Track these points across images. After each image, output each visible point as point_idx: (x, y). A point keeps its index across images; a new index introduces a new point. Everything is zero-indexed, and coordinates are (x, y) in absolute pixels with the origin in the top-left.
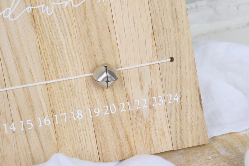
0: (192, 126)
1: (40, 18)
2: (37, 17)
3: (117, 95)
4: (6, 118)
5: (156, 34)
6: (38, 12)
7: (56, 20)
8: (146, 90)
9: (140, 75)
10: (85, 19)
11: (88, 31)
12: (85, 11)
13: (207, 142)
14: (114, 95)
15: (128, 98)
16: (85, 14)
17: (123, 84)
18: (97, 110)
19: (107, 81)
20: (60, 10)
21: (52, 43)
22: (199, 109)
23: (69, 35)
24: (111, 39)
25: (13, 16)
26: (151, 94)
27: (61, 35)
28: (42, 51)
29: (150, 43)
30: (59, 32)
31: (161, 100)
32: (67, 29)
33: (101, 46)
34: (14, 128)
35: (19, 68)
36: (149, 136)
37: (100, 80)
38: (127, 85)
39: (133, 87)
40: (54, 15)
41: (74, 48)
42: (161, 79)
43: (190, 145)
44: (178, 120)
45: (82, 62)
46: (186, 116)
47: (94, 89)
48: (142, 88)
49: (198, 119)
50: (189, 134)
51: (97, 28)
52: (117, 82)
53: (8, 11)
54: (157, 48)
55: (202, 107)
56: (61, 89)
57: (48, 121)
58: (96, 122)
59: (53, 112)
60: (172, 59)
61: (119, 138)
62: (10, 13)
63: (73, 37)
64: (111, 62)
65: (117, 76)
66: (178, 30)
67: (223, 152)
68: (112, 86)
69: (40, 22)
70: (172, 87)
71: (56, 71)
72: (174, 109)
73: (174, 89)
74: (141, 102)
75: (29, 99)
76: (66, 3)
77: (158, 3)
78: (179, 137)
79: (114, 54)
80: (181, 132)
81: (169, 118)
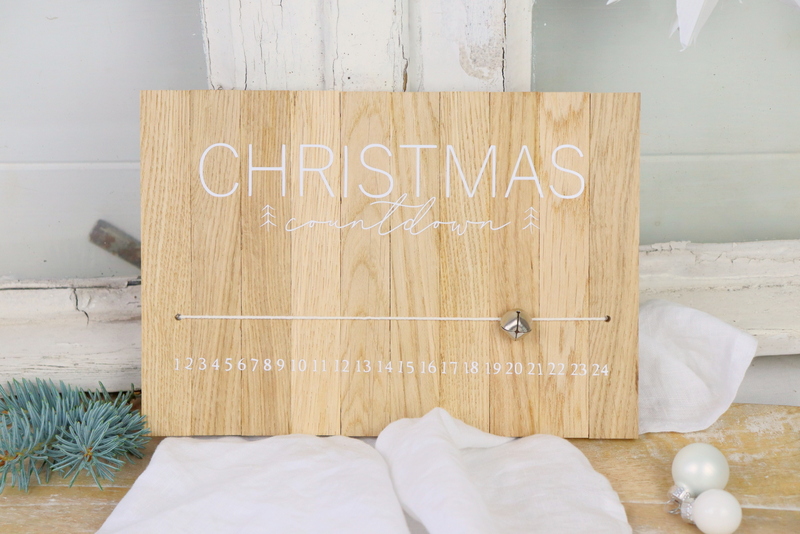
0: (619, 412)
1: (448, 237)
2: (444, 235)
3: (527, 351)
4: (383, 353)
5: (592, 282)
6: (447, 229)
7: (466, 242)
8: (567, 352)
9: (562, 332)
10: (504, 248)
11: (504, 263)
12: (505, 237)
13: (636, 437)
14: (524, 351)
15: (540, 358)
16: (505, 242)
17: (537, 339)
18: (497, 366)
19: (517, 332)
20: (475, 231)
21: (456, 271)
22: (633, 390)
23: (479, 264)
24: (532, 279)
25: (415, 229)
26: (572, 358)
27: (469, 263)
28: (443, 279)
29: (582, 293)
30: (468, 258)
31: (584, 369)
32: (478, 257)
33: (517, 285)
34: (390, 369)
35: (410, 294)
36: (559, 412)
37: (508, 328)
38: (543, 341)
39: (549, 345)
40: (466, 236)
41: (483, 282)
42: (589, 341)
43: (613, 437)
44: (602, 400)
45: (489, 301)
46: (614, 396)
47: (498, 338)
48: (561, 349)
49: (629, 403)
50: (614, 421)
51: (517, 262)
52: (530, 334)
53: (410, 222)
54: (591, 301)
55: (637, 389)
56: (456, 330)
57: (433, 368)
58: (494, 381)
59: (442, 357)
60: (608, 319)
61: (520, 407)
62: (412, 226)
63: (484, 267)
64: (526, 307)
65: (531, 327)
66: (623, 282)
67: (655, 453)
68: (522, 338)
69: (447, 242)
70: (601, 355)
71: (455, 307)
72: (599, 385)
73: (604, 358)
74: (557, 366)
75: (415, 335)
76: (483, 224)
77: (602, 242)
78: (599, 422)
79: (533, 298)
80: (603, 416)
81: (590, 395)
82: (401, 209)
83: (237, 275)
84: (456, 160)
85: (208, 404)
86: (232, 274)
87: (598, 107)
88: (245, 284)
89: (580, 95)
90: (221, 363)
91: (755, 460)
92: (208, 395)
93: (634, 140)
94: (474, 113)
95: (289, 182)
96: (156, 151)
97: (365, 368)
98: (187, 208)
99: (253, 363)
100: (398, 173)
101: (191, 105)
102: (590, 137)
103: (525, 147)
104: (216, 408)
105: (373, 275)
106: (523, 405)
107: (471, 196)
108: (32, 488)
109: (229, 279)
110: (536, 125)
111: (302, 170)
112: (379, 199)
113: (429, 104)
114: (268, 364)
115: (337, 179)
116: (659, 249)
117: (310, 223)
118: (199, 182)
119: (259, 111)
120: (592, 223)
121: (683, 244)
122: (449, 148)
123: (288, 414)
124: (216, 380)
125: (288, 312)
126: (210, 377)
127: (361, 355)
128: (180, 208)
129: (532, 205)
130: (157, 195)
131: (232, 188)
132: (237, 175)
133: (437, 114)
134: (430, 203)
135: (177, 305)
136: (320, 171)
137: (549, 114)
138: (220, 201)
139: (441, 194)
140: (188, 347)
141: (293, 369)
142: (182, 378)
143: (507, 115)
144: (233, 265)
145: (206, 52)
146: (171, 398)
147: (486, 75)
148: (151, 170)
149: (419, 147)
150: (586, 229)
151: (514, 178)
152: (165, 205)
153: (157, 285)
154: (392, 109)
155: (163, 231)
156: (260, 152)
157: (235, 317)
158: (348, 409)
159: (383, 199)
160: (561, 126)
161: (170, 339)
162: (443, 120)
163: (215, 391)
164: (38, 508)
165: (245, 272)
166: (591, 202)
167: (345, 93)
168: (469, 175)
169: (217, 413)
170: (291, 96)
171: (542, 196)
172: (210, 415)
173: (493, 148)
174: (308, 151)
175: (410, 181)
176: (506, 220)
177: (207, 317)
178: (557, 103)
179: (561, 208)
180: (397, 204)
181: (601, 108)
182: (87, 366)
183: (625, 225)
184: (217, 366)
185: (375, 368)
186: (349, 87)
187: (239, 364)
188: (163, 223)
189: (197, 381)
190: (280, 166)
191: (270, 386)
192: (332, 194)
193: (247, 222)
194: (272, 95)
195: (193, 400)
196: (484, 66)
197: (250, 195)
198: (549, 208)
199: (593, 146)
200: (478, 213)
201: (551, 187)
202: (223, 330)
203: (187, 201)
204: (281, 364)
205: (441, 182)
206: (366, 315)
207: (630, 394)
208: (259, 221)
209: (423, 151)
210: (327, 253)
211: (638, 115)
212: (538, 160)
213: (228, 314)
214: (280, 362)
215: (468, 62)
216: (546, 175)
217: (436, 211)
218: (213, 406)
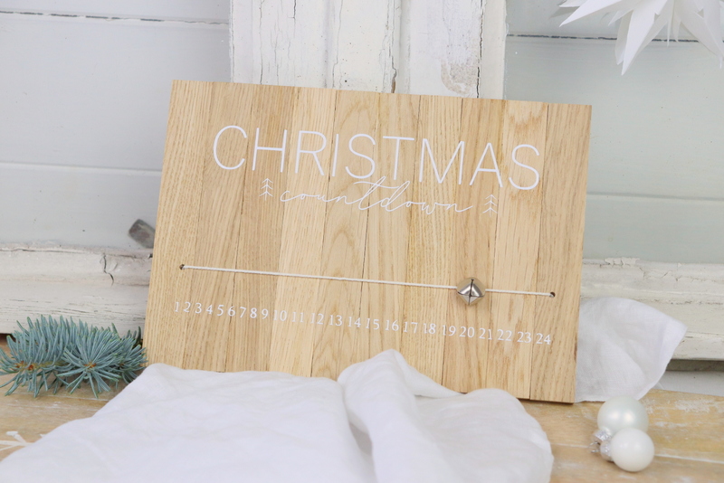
0: (558, 377)
1: (418, 215)
2: (415, 214)
3: (479, 318)
4: (354, 310)
5: (541, 261)
6: (417, 208)
7: (433, 221)
8: (514, 321)
9: (511, 303)
10: (465, 227)
11: (465, 240)
12: (467, 219)
14: (477, 318)
15: (491, 325)
16: (467, 222)
17: (489, 305)
18: (452, 329)
19: (470, 296)
20: (441, 211)
21: (423, 244)
22: (572, 359)
23: (443, 240)
24: (488, 255)
25: (390, 207)
26: (519, 327)
27: (435, 238)
28: (410, 250)
29: (531, 271)
30: (434, 234)
31: (529, 337)
32: (442, 234)
33: (475, 260)
34: (359, 324)
35: (381, 261)
36: (504, 374)
37: (464, 292)
38: (494, 310)
39: (499, 313)
40: (433, 215)
41: (445, 255)
42: (535, 314)
43: (551, 400)
44: (544, 365)
45: (449, 272)
46: (555, 363)
47: (455, 305)
48: (510, 318)
49: (567, 370)
50: (553, 385)
51: (476, 241)
52: (483, 303)
53: (387, 200)
54: (538, 277)
55: (575, 358)
56: (419, 295)
57: (396, 326)
58: (448, 341)
59: (404, 318)
60: (553, 294)
61: (470, 366)
62: (388, 204)
63: (448, 243)
64: (481, 278)
68: (476, 304)
69: (417, 219)
70: (545, 326)
71: (419, 275)
72: (541, 352)
73: (547, 329)
74: (505, 333)
75: (383, 296)
76: (449, 206)
77: (551, 229)
78: (539, 384)
79: (488, 273)
80: (543, 380)
81: (533, 362)
82: (380, 189)
83: (235, 235)
84: (430, 151)
85: (199, 343)
86: (232, 233)
87: (555, 114)
88: (242, 243)
89: (540, 104)
90: (214, 308)
91: (678, 427)
92: (201, 335)
93: (584, 144)
94: (447, 113)
95: (287, 160)
96: (180, 128)
97: (337, 322)
98: (201, 177)
99: (241, 311)
100: (380, 159)
101: (213, 94)
102: (546, 139)
103: (489, 144)
104: (206, 347)
105: (351, 243)
106: (474, 363)
107: (440, 182)
108: (40, 396)
109: (228, 238)
110: (501, 127)
111: (299, 151)
112: (361, 180)
113: (411, 104)
114: (254, 312)
115: (328, 161)
116: (612, 263)
117: (302, 196)
118: (212, 156)
119: (268, 102)
120: (544, 211)
121: (633, 261)
122: (425, 141)
123: (267, 356)
124: (208, 323)
125: (276, 269)
126: (204, 319)
127: (335, 311)
128: (194, 176)
129: (492, 193)
130: (176, 164)
131: (239, 163)
132: (244, 152)
133: (416, 113)
134: (405, 186)
135: (182, 257)
136: (314, 153)
137: (512, 119)
138: (228, 173)
139: (414, 179)
140: (188, 293)
141: (275, 319)
142: (180, 319)
143: (476, 117)
144: (233, 226)
145: (231, 57)
146: (169, 335)
147: (463, 90)
148: (174, 144)
149: (399, 139)
150: (538, 216)
151: (478, 169)
152: (182, 173)
153: (168, 239)
154: (379, 106)
155: (178, 195)
156: (266, 135)
157: (230, 270)
158: (319, 357)
159: (365, 180)
160: (522, 129)
161: (174, 285)
162: (421, 117)
163: (206, 332)
164: (41, 409)
165: (242, 233)
166: (543, 193)
167: (340, 91)
168: (440, 165)
169: (206, 351)
170: (296, 90)
171: (501, 186)
172: (200, 352)
173: (462, 143)
174: (305, 136)
175: (389, 166)
176: (469, 204)
177: (206, 268)
178: (520, 110)
179: (518, 197)
180: (376, 185)
181: (557, 115)
182: (105, 313)
183: (572, 215)
184: (211, 311)
185: (346, 323)
186: (345, 87)
187: (230, 310)
188: (179, 188)
189: (192, 322)
190: (281, 147)
191: (254, 331)
192: (322, 174)
193: (248, 192)
194: (280, 89)
195: (187, 338)
196: (461, 82)
197: (253, 169)
198: (507, 197)
199: (548, 147)
200: (446, 197)
201: (510, 179)
202: (218, 280)
203: (201, 170)
204: (265, 313)
205: (415, 169)
206: (342, 276)
207: (569, 362)
208: (259, 191)
209: (402, 142)
210: (313, 221)
211: (589, 123)
212: (500, 156)
213: (225, 267)
214: (265, 312)
215: (448, 78)
216: (506, 168)
217: (409, 192)
218: (204, 344)
